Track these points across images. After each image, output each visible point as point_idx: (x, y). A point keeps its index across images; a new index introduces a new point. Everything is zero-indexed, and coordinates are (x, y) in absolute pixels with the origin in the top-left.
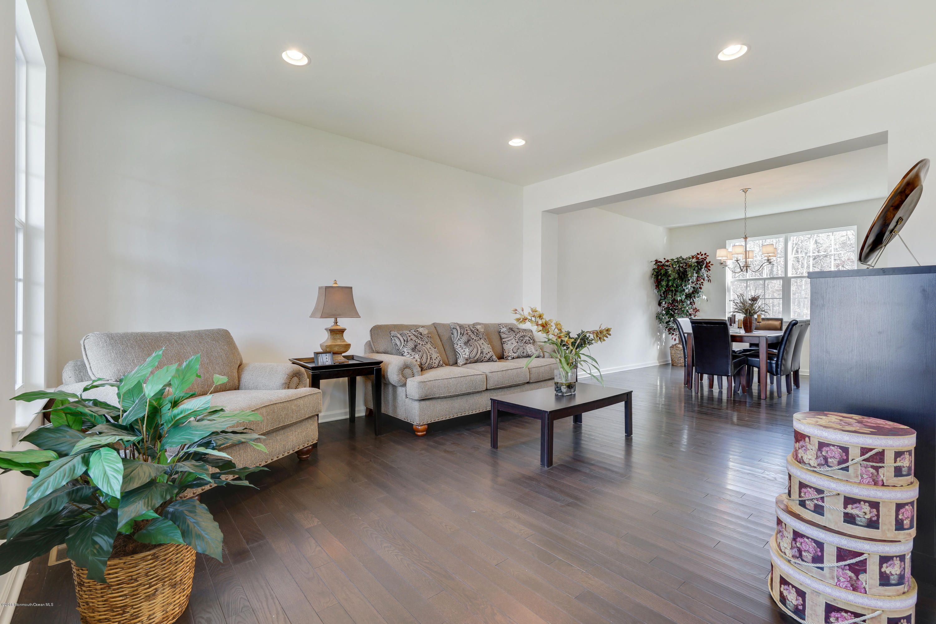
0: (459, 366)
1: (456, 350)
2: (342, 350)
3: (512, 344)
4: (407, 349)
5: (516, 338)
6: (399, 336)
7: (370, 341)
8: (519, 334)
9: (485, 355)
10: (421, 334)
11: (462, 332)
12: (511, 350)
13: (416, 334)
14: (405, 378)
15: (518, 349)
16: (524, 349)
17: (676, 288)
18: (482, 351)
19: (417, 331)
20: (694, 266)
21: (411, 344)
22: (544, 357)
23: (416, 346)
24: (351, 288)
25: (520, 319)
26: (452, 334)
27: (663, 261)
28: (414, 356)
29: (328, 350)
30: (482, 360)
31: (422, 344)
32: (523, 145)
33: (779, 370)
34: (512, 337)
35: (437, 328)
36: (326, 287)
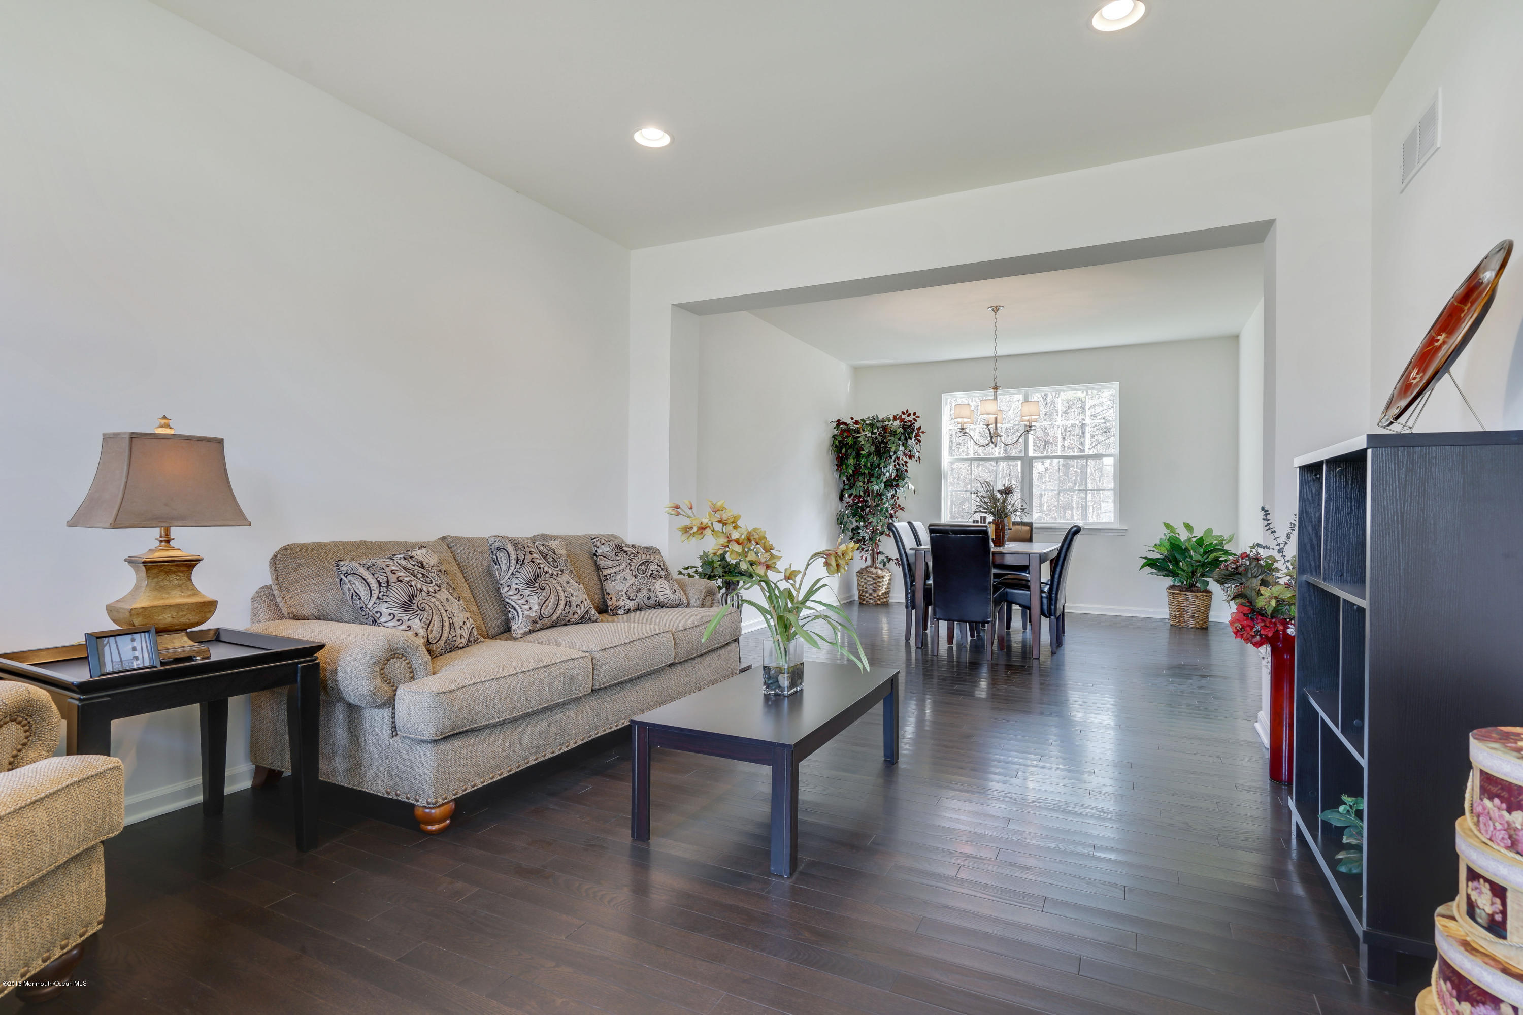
0: (516, 639)
1: (507, 600)
2: (188, 618)
3: (625, 579)
4: (387, 605)
5: (632, 568)
6: (366, 574)
7: (269, 588)
8: (636, 558)
9: (574, 608)
10: (422, 566)
11: (521, 558)
12: (623, 593)
13: (410, 566)
14: (390, 683)
15: (637, 591)
16: (650, 590)
17: (870, 471)
18: (568, 600)
19: (412, 557)
20: (899, 433)
21: (398, 593)
22: (688, 606)
23: (412, 597)
24: (220, 441)
25: (692, 528)
26: (496, 562)
27: (849, 421)
28: (410, 623)
29: (137, 622)
30: (567, 619)
31: (429, 592)
32: (665, 146)
33: (1053, 607)
34: (624, 565)
35: (455, 550)
36: (132, 433)
